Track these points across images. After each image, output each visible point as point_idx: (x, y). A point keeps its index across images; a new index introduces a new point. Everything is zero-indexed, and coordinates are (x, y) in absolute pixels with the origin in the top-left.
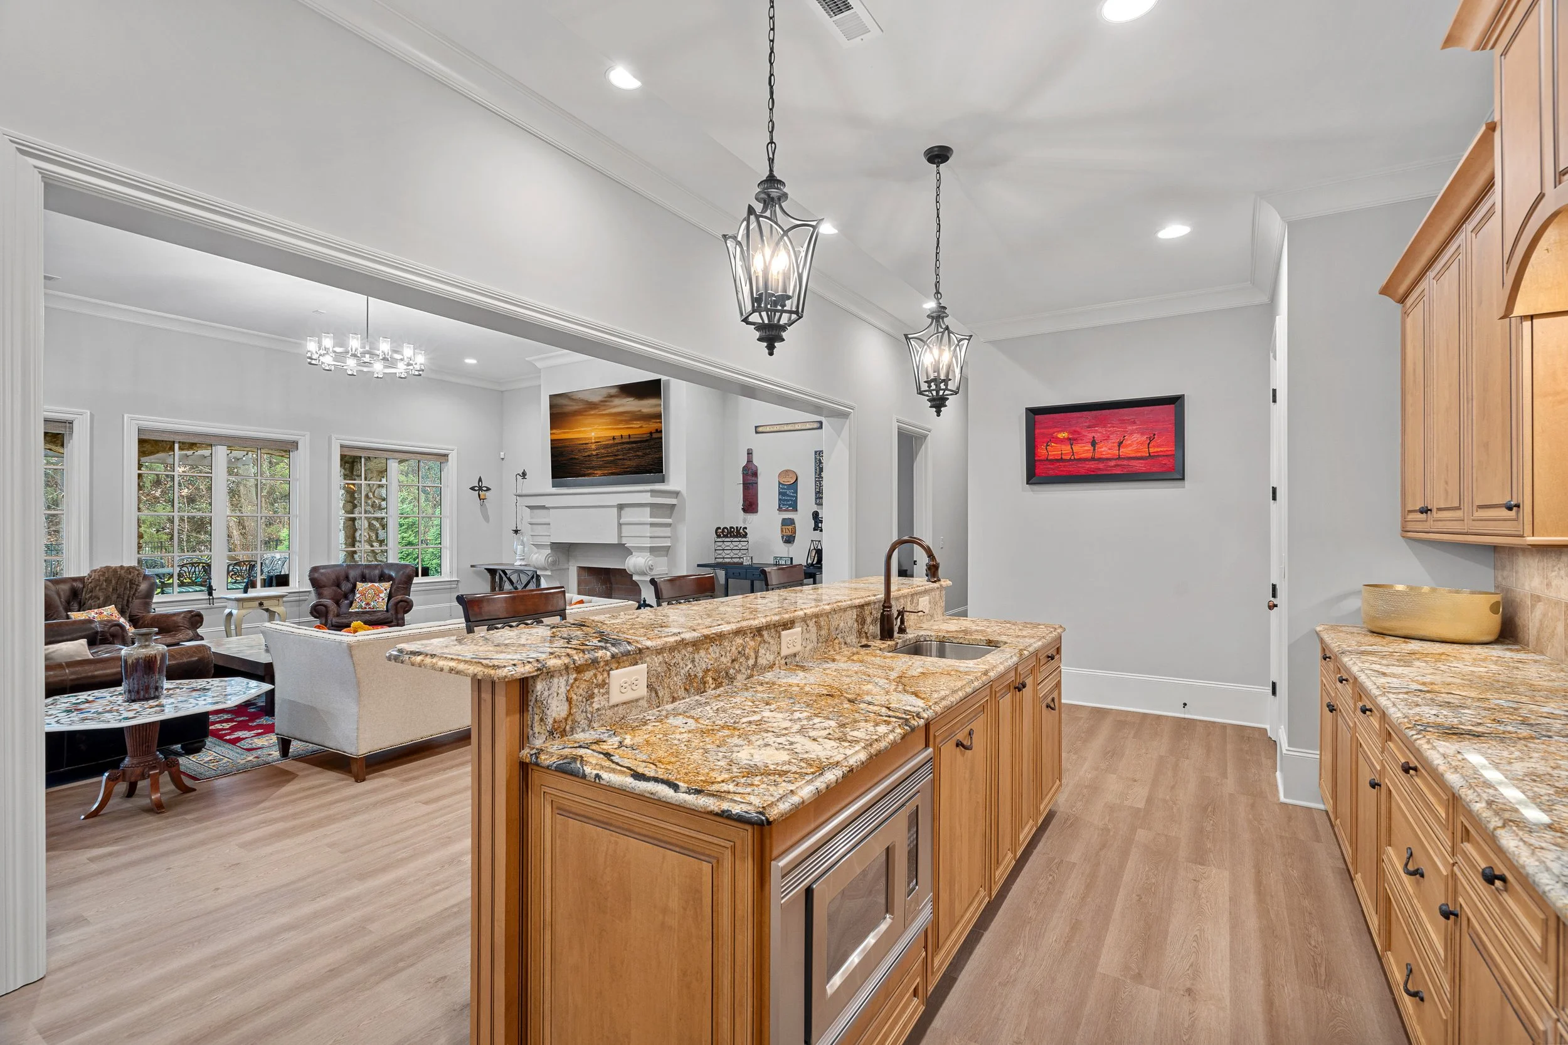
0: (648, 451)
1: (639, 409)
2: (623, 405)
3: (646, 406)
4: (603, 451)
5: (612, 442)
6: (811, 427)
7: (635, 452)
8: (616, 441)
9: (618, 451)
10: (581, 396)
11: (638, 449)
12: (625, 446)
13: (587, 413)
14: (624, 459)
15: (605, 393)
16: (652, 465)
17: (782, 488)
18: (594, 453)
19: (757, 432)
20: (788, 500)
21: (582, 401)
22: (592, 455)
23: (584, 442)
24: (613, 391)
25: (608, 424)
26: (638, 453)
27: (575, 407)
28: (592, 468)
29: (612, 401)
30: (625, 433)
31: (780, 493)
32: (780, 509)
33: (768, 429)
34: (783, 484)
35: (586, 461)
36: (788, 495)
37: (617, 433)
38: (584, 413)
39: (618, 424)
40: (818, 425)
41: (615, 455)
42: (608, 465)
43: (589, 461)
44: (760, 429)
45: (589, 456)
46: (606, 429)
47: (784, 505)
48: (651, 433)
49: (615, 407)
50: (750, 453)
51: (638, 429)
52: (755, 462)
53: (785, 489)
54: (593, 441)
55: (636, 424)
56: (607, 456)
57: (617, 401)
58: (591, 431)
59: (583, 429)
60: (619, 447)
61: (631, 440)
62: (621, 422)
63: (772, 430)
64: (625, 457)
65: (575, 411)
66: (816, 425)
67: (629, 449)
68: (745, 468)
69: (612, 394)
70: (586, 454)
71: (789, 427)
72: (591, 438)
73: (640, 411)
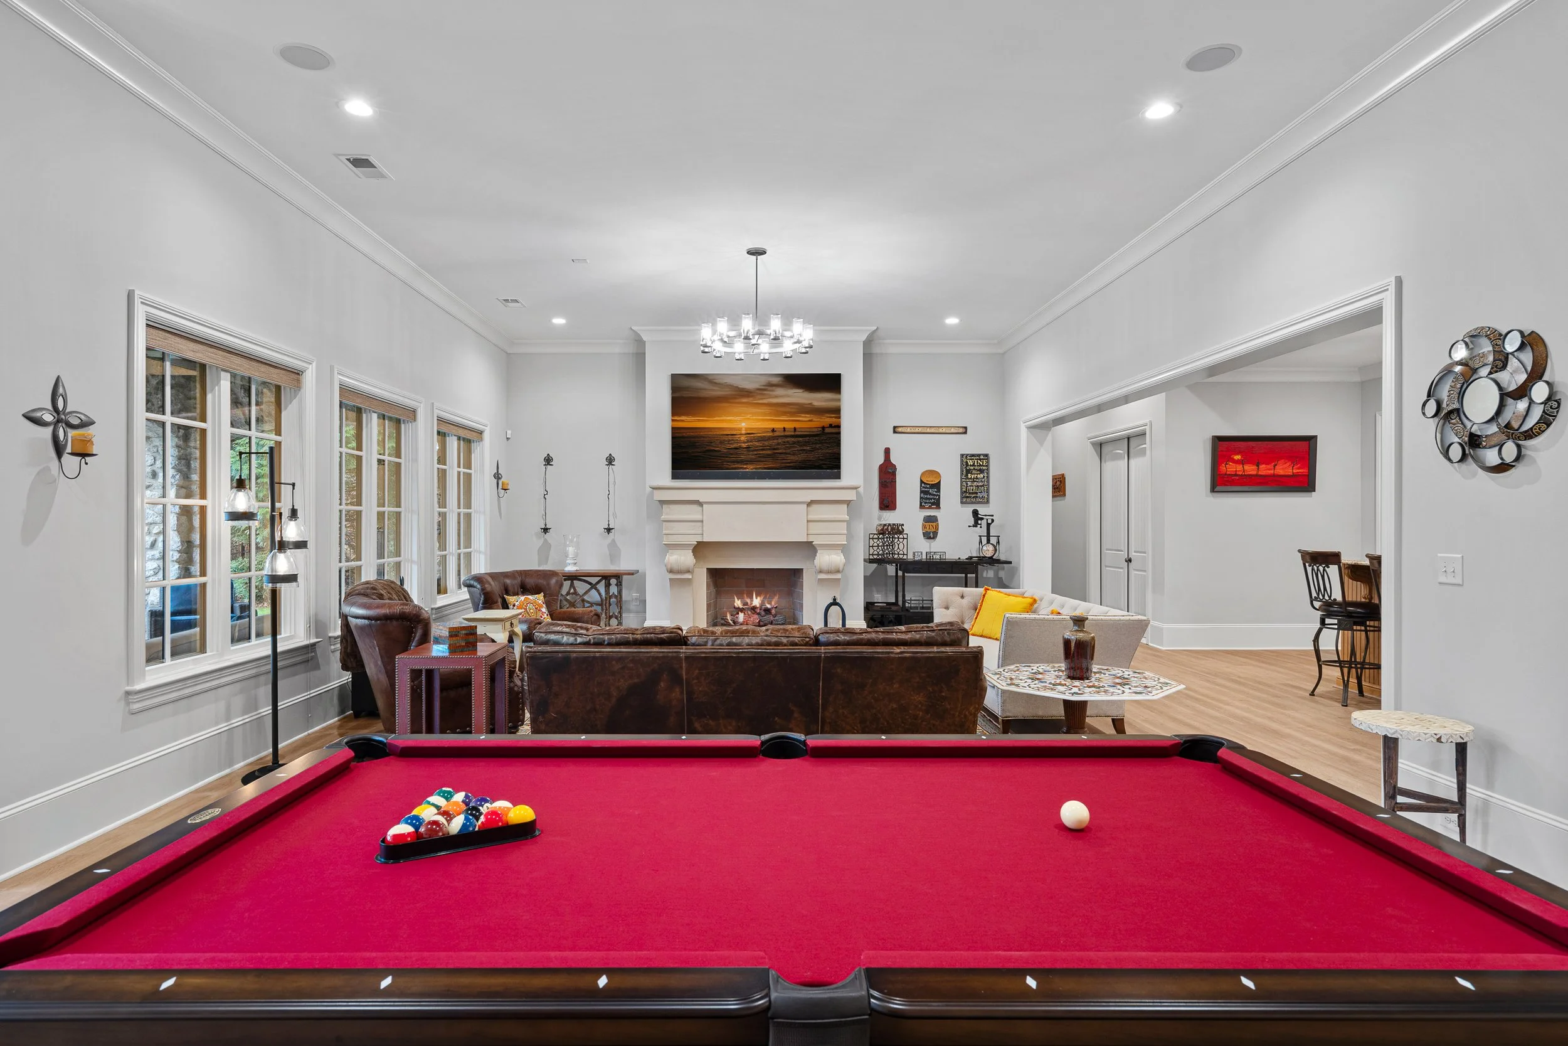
0: (818, 446)
1: (810, 402)
2: (788, 396)
3: (820, 399)
4: (757, 444)
5: (771, 434)
6: (956, 431)
7: (801, 446)
8: (776, 434)
9: (778, 444)
10: (729, 381)
11: (806, 443)
12: (788, 439)
13: (737, 401)
14: (786, 453)
15: (764, 380)
16: (822, 460)
17: (924, 487)
18: (744, 445)
19: (895, 432)
20: (931, 499)
21: (731, 386)
22: (740, 448)
23: (729, 433)
24: (776, 380)
25: (765, 414)
26: (805, 448)
27: (718, 392)
28: (742, 462)
29: (773, 391)
30: (789, 426)
31: (921, 492)
32: (922, 507)
33: (909, 430)
34: (925, 483)
35: (732, 454)
36: (930, 494)
37: (778, 426)
38: (731, 401)
39: (779, 416)
40: (964, 430)
41: (774, 449)
42: (762, 459)
43: (737, 454)
44: (900, 430)
45: (736, 448)
46: (763, 420)
47: (926, 503)
48: (823, 428)
49: (776, 397)
50: (887, 451)
51: (806, 423)
52: (893, 460)
53: (928, 488)
54: (743, 432)
55: (805, 418)
56: (763, 450)
57: (780, 391)
58: (741, 421)
59: (728, 418)
60: (780, 441)
61: (797, 433)
62: (784, 414)
63: (913, 431)
64: (788, 451)
65: (719, 397)
66: (961, 430)
67: (794, 443)
68: (881, 467)
69: (773, 383)
70: (732, 446)
71: (933, 430)
72: (740, 429)
73: (810, 404)
